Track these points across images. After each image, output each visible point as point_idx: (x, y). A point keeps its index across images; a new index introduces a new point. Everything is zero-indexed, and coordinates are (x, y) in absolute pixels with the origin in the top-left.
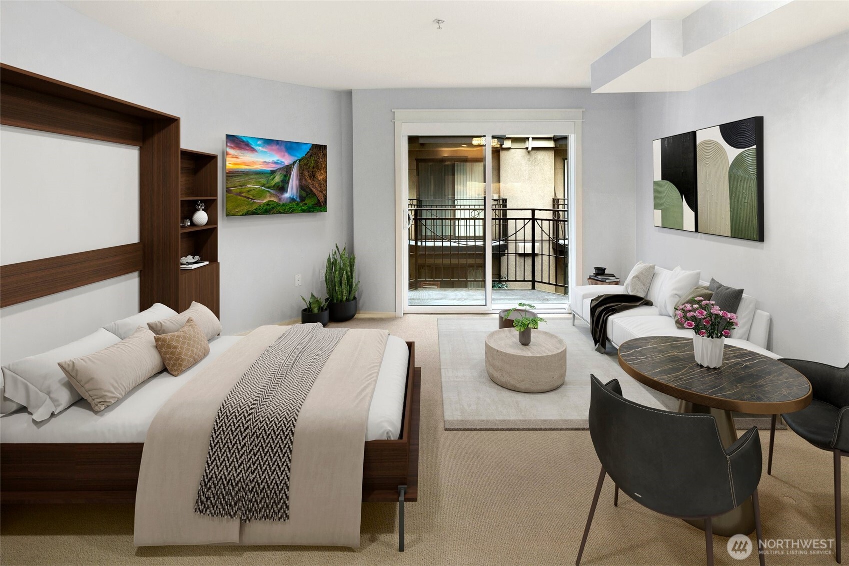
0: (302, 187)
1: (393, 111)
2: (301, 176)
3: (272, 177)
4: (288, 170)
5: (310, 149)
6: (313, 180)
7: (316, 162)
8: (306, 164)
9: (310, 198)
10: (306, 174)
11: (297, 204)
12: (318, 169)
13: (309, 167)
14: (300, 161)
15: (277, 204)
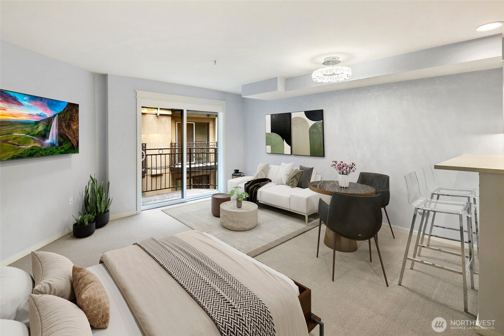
0: (61, 135)
1: (136, 91)
2: (60, 126)
3: (36, 127)
4: (49, 121)
5: (67, 106)
6: (69, 129)
7: (71, 116)
8: (63, 117)
9: (67, 143)
10: (64, 124)
11: (57, 148)
12: (73, 121)
13: (66, 119)
14: (59, 114)
15: (40, 149)
